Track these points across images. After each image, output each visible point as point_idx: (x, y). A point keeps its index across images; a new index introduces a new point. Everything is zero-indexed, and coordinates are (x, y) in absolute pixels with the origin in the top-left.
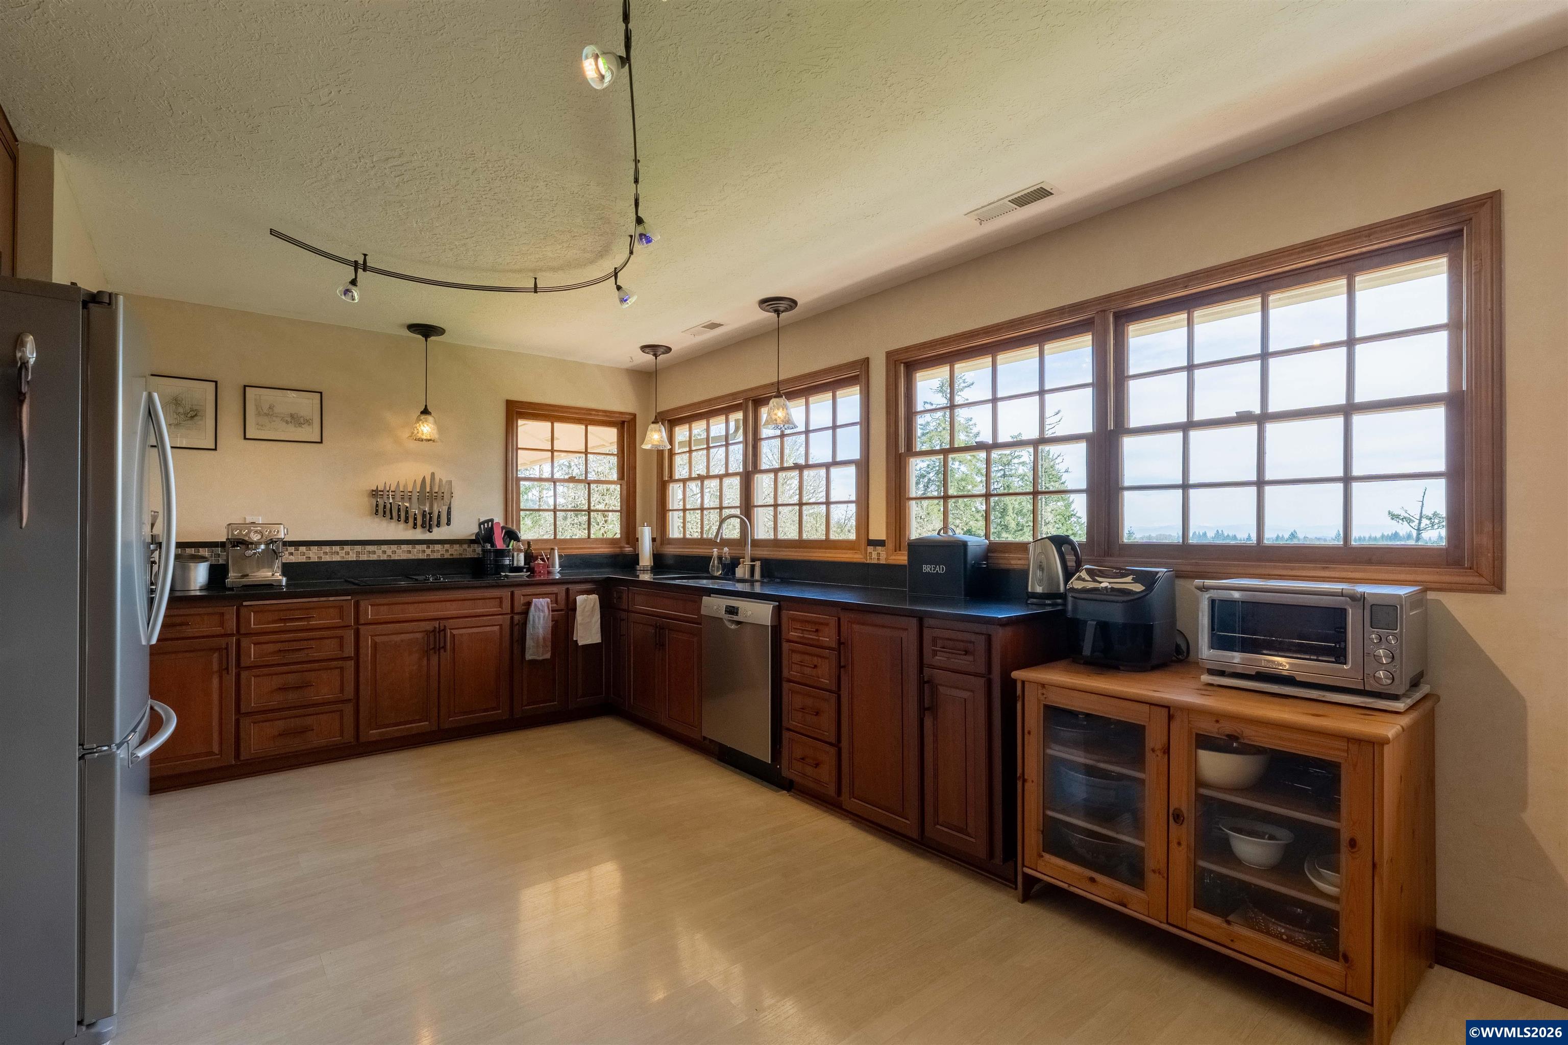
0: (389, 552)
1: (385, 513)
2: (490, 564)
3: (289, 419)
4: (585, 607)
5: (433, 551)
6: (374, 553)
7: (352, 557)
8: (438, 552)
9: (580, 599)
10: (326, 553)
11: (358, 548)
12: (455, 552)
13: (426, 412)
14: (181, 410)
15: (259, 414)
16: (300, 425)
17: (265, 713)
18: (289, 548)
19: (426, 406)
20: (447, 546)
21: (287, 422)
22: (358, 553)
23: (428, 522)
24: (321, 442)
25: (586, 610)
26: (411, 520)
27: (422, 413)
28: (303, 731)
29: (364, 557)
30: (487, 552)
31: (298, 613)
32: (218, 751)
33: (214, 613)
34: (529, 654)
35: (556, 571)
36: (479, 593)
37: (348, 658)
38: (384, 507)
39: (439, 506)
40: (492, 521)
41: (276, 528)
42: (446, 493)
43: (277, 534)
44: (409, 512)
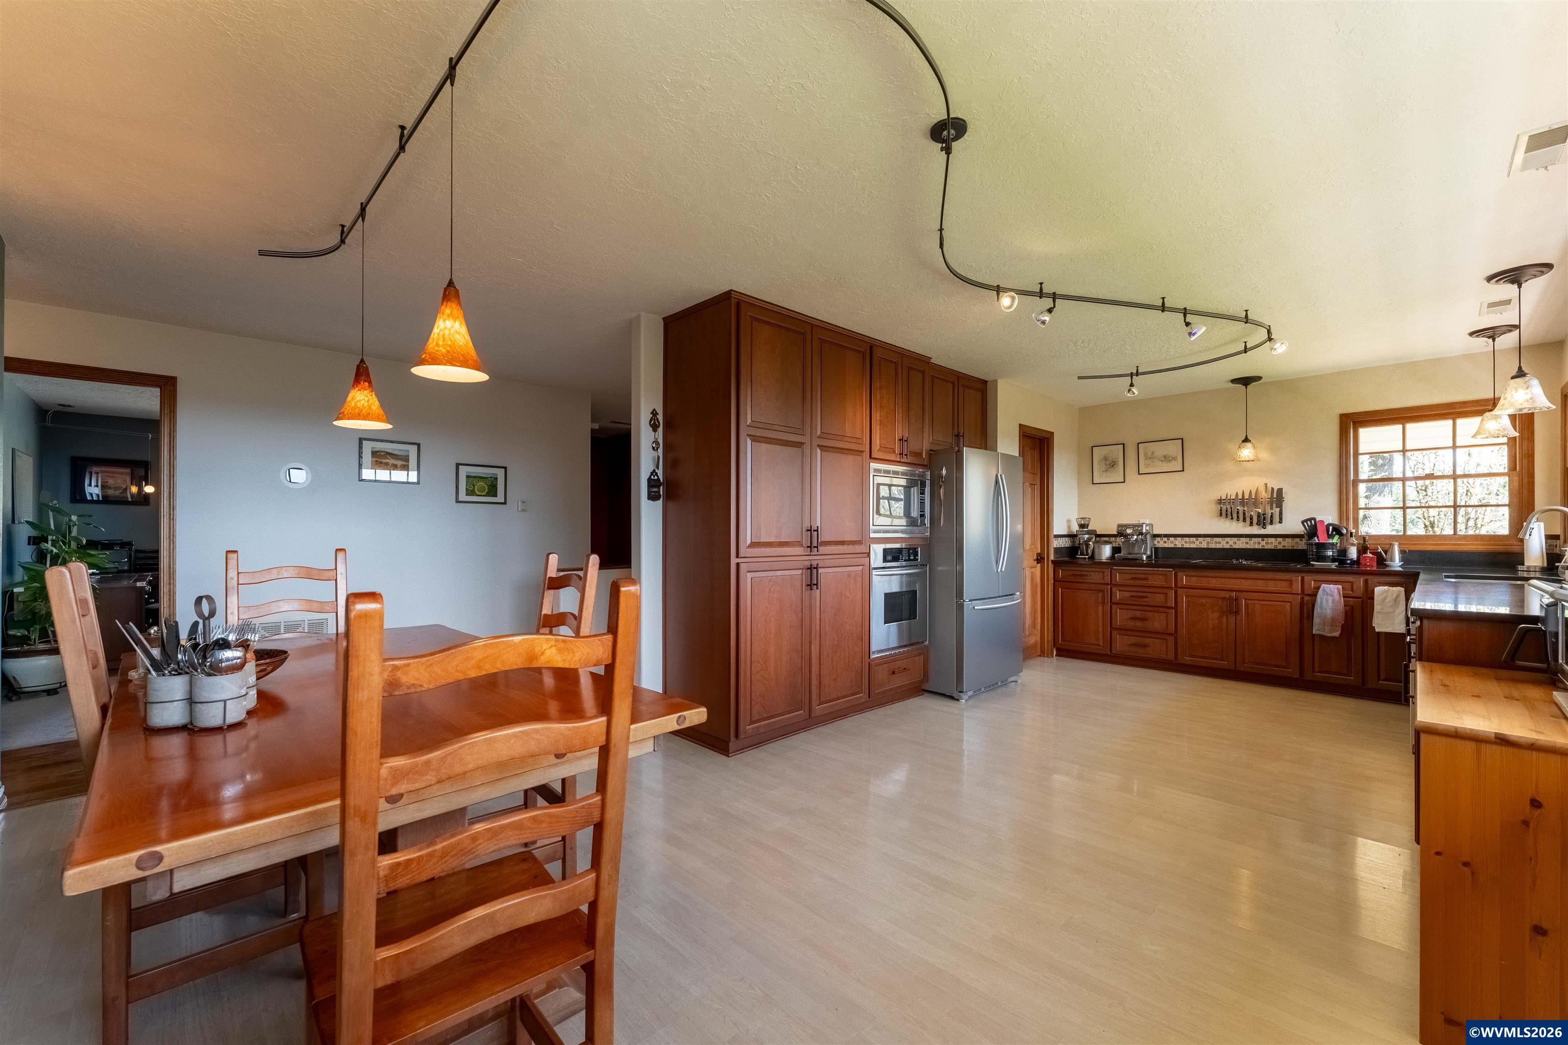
0: (1231, 543)
1: (1227, 515)
2: (1312, 555)
3: (1163, 459)
4: (1385, 598)
5: (1267, 544)
6: (1220, 543)
7: (1204, 545)
8: (1271, 544)
9: (1378, 590)
10: (1186, 542)
11: (1209, 539)
12: (1287, 544)
13: (1246, 440)
14: (1108, 463)
15: (1146, 459)
16: (1170, 461)
17: (1123, 630)
18: (1164, 539)
19: (1246, 436)
20: (1280, 540)
21: (1162, 461)
22: (1208, 543)
23: (1262, 521)
24: (1183, 471)
25: (1387, 600)
26: (1248, 520)
27: (1243, 441)
28: (1145, 646)
29: (1212, 546)
30: (1309, 544)
31: (1141, 576)
32: (1102, 645)
33: (1100, 572)
34: (1317, 630)
35: (1396, 563)
36: (1270, 575)
37: (1171, 608)
38: (1227, 511)
39: (1272, 508)
40: (1314, 519)
41: (1141, 526)
42: (1278, 498)
43: (1142, 529)
44: (1247, 514)
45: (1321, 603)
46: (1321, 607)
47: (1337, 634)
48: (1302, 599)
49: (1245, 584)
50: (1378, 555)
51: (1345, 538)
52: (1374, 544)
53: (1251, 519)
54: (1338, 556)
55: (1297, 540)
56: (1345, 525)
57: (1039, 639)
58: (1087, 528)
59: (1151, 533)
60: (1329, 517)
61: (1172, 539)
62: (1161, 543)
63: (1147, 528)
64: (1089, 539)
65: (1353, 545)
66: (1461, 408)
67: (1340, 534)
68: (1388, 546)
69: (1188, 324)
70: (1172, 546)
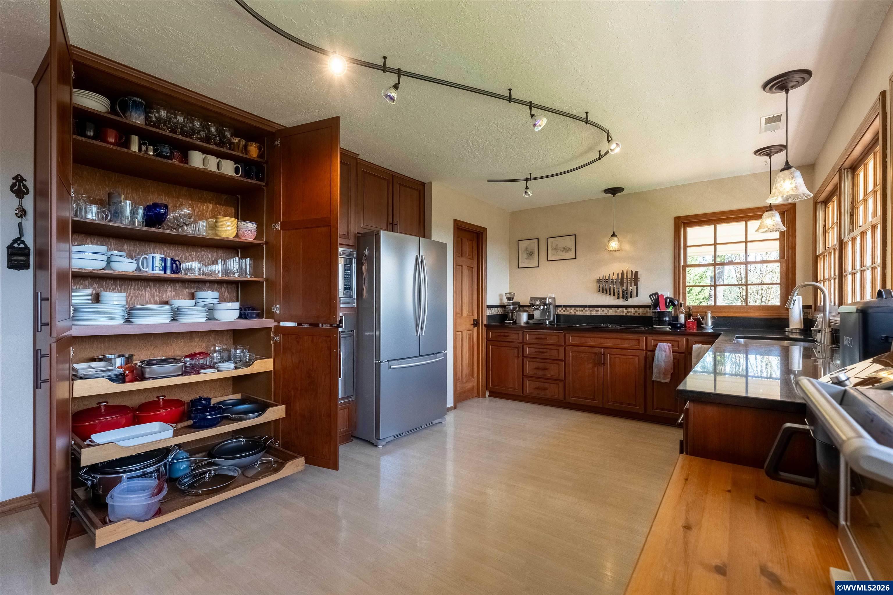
0: (606, 311)
1: (603, 291)
2: (656, 320)
3: (563, 250)
5: (628, 312)
6: (598, 311)
7: (589, 313)
8: (631, 312)
9: (695, 347)
10: (577, 311)
11: (591, 309)
12: (641, 312)
13: (614, 235)
14: (528, 253)
15: (552, 249)
16: (567, 251)
17: (532, 377)
18: (563, 308)
19: (614, 232)
20: (636, 309)
21: (562, 251)
22: (591, 311)
23: (626, 296)
24: (576, 258)
26: (616, 294)
27: (612, 236)
28: (544, 389)
29: (594, 314)
30: (654, 313)
31: (543, 337)
32: (517, 388)
33: (516, 333)
34: (655, 378)
35: (709, 327)
36: (625, 336)
37: (561, 360)
38: (603, 287)
39: (631, 286)
40: (657, 294)
41: (545, 299)
42: (636, 278)
43: (546, 301)
44: (616, 290)
45: (658, 356)
46: (658, 360)
47: (668, 381)
48: (646, 353)
49: (610, 343)
50: (698, 320)
51: (677, 307)
52: (696, 312)
53: (618, 294)
54: (673, 321)
55: (647, 309)
56: (677, 299)
57: (475, 384)
58: (512, 300)
59: (554, 304)
60: (667, 293)
61: (568, 308)
62: (561, 312)
63: (550, 300)
64: (514, 309)
65: (682, 313)
66: (750, 213)
67: (674, 305)
68: (704, 314)
69: (532, 116)
70: (568, 313)
